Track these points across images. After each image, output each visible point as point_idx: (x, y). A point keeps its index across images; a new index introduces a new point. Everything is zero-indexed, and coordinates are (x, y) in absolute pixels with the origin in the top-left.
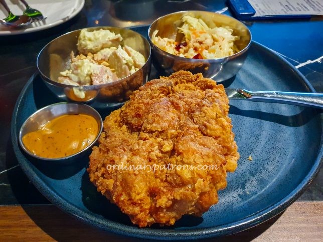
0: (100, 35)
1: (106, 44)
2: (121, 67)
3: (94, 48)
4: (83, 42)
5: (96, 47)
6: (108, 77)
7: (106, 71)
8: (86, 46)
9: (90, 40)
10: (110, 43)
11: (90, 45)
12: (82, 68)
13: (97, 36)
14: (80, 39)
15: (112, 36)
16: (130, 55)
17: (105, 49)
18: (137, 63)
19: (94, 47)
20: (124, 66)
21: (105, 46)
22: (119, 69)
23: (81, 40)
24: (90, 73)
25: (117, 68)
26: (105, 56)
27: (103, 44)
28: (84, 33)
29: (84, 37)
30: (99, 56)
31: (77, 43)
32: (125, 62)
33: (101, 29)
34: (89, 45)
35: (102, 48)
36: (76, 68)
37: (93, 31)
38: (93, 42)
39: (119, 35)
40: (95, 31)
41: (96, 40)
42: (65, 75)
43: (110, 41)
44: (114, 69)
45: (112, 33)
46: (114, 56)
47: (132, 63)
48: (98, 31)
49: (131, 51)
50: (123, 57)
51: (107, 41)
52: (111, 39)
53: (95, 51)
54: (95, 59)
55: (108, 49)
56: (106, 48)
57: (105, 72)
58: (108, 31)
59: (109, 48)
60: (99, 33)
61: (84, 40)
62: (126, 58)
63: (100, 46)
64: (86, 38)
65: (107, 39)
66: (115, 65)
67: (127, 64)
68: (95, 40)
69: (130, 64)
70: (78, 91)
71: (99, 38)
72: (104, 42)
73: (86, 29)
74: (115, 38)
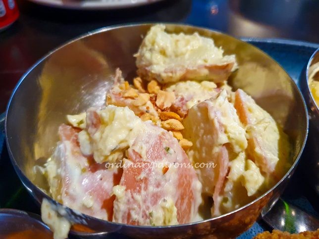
0: (189, 47)
1: (194, 72)
2: (210, 147)
3: (164, 75)
4: (148, 55)
5: (170, 75)
6: (166, 170)
7: (168, 149)
8: (150, 64)
9: (163, 53)
10: (205, 72)
11: (159, 66)
12: (107, 130)
13: (182, 48)
14: (145, 45)
15: (215, 55)
16: (243, 119)
17: (189, 82)
18: (257, 150)
19: (165, 72)
20: (216, 150)
21: (190, 76)
22: (204, 149)
23: (145, 49)
24: (124, 145)
25: (198, 145)
26: (182, 99)
27: (188, 71)
28: (155, 34)
29: (153, 43)
30: (168, 98)
31: (136, 51)
32: (223, 139)
33: (196, 34)
34: (157, 64)
35: (184, 79)
36: (95, 121)
37: (177, 32)
38: (167, 60)
39: (232, 59)
40: (182, 34)
41: (177, 56)
42: (75, 125)
43: (206, 67)
44: (190, 144)
45: (216, 49)
46: (199, 114)
47: (241, 146)
48: (188, 37)
49: (250, 110)
50: (221, 125)
51: (200, 67)
52: (209, 64)
53: (166, 81)
54: (158, 103)
55: (194, 83)
56: (192, 80)
57: (162, 152)
58: (210, 42)
59: (200, 81)
60: (188, 43)
61: (151, 50)
62: (229, 129)
63: (179, 74)
64: (156, 47)
65: (200, 62)
66: (197, 136)
67: (228, 146)
68: (173, 57)
69: (237, 149)
70: (53, 213)
71: (183, 54)
72: (191, 69)
73: (162, 26)
74: (220, 64)
